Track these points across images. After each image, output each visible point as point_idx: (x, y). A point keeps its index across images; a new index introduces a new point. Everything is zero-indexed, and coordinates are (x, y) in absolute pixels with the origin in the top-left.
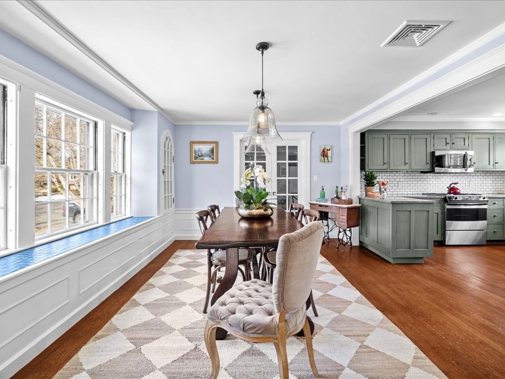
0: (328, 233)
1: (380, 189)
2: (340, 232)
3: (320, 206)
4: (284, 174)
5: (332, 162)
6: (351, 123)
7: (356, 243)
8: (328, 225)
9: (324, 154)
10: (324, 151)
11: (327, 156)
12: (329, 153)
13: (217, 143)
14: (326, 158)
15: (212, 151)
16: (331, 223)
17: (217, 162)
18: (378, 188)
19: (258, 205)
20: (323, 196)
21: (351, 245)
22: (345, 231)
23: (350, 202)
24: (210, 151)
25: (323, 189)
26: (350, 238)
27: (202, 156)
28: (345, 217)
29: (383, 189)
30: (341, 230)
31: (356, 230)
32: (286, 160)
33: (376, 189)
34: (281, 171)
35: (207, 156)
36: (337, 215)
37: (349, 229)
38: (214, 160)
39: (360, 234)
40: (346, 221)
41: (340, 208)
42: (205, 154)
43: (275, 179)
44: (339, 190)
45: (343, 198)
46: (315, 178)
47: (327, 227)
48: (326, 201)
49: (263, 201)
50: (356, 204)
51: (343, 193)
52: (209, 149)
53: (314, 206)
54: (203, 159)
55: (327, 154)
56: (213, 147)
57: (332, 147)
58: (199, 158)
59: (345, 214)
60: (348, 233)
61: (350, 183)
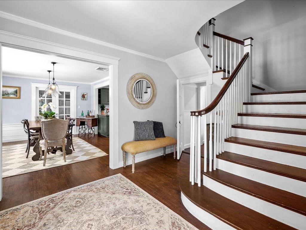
0: (85, 131)
1: (107, 111)
2: (89, 129)
3: (81, 119)
4: (62, 105)
5: (87, 100)
6: (94, 85)
7: (96, 133)
8: (85, 127)
9: (83, 96)
10: (83, 95)
11: (85, 97)
12: (86, 96)
13: (20, 88)
14: (84, 98)
15: (16, 92)
16: (86, 126)
17: (19, 98)
18: (106, 111)
19: (51, 117)
20: (82, 115)
21: (94, 134)
22: (91, 128)
23: (94, 116)
24: (14, 92)
25: (83, 112)
26: (94, 131)
27: (8, 94)
28: (91, 123)
29: (108, 112)
30: (90, 128)
31: (96, 128)
32: (64, 98)
33: (105, 111)
34: (61, 103)
35: (12, 94)
36: (88, 122)
37: (93, 127)
38: (18, 97)
39: (98, 129)
40: (91, 124)
41: (89, 119)
42: (11, 93)
43: (58, 107)
44: (89, 112)
45: (91, 115)
46: (79, 107)
47: (84, 128)
48: (84, 117)
49: (53, 116)
50: (96, 117)
51: (91, 113)
52: (14, 91)
53: (78, 119)
54: (9, 96)
55: (85, 96)
56: (17, 90)
57: (87, 93)
58: (6, 95)
59: (91, 121)
60: (93, 129)
61: (94, 109)
